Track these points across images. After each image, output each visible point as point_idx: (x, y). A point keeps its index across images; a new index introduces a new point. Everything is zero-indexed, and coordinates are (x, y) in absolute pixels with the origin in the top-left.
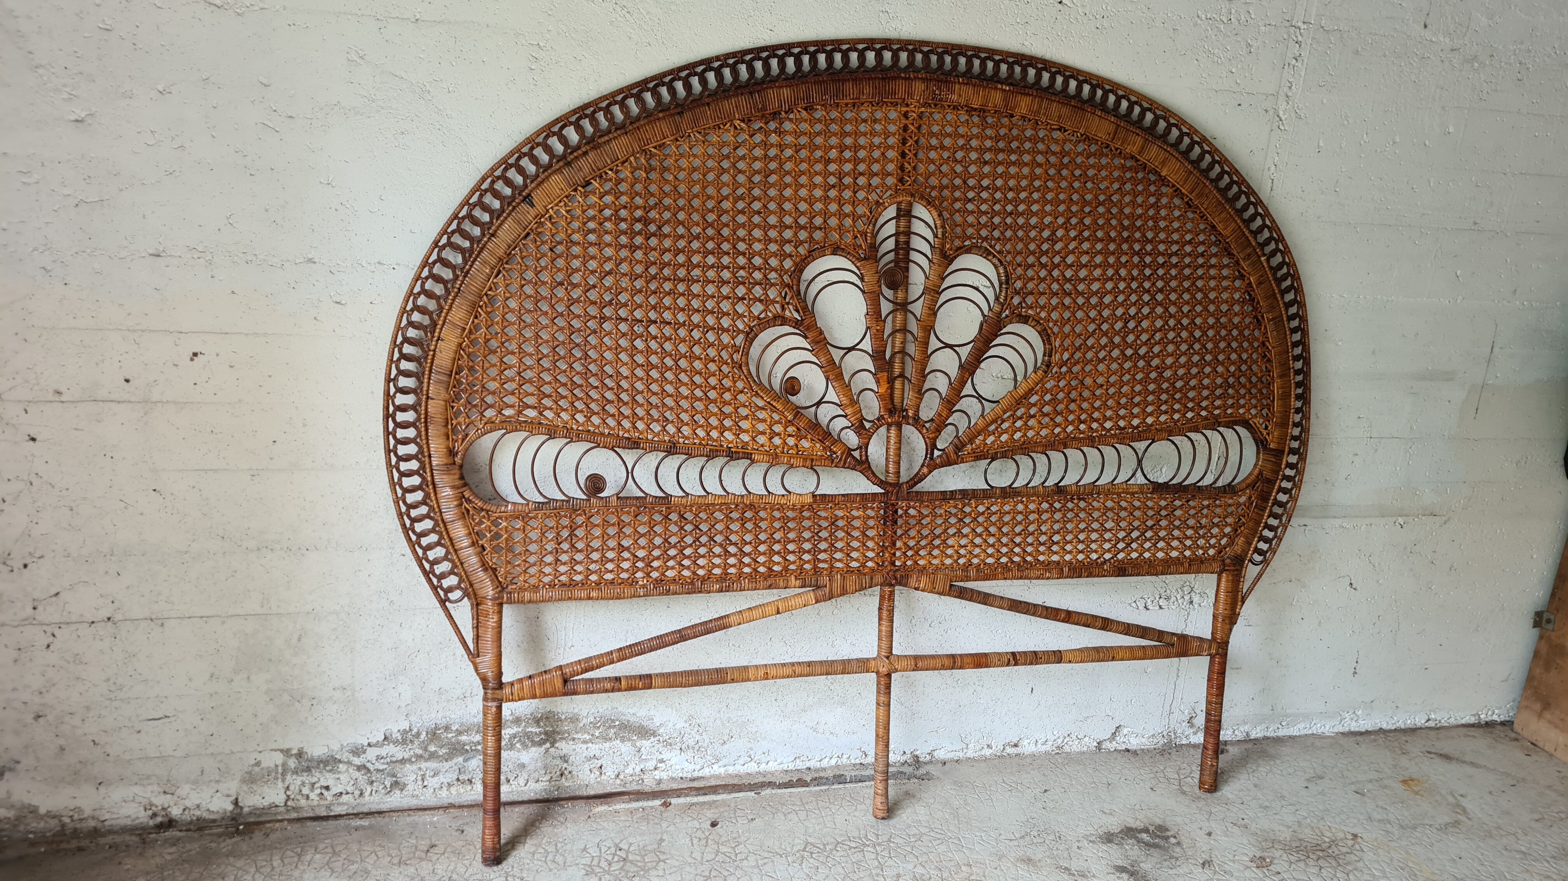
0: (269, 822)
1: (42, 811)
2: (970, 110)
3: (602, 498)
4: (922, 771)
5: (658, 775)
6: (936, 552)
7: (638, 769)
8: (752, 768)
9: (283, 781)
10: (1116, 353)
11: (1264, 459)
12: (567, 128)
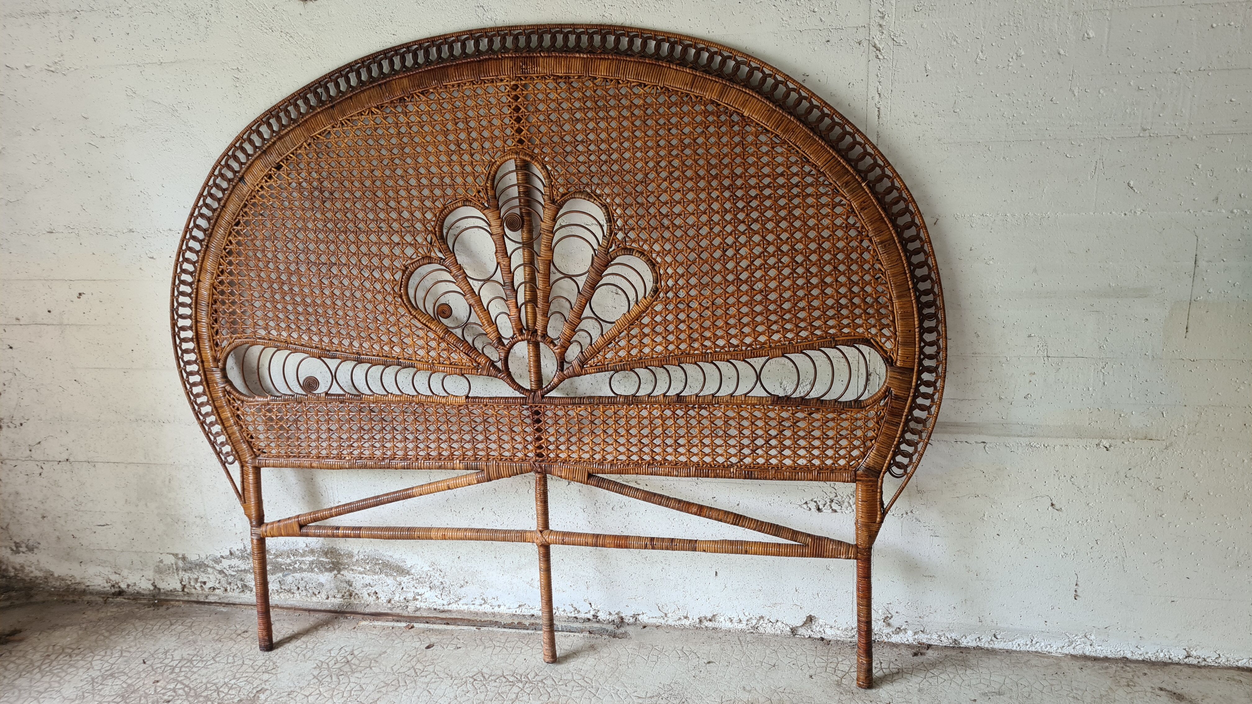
0: (172, 600)
1: (56, 575)
2: (556, 78)
3: (315, 394)
4: (622, 630)
5: (418, 604)
6: (574, 448)
7: (402, 598)
8: (487, 608)
9: (178, 574)
10: (718, 279)
11: (891, 377)
12: (262, 126)
